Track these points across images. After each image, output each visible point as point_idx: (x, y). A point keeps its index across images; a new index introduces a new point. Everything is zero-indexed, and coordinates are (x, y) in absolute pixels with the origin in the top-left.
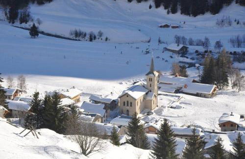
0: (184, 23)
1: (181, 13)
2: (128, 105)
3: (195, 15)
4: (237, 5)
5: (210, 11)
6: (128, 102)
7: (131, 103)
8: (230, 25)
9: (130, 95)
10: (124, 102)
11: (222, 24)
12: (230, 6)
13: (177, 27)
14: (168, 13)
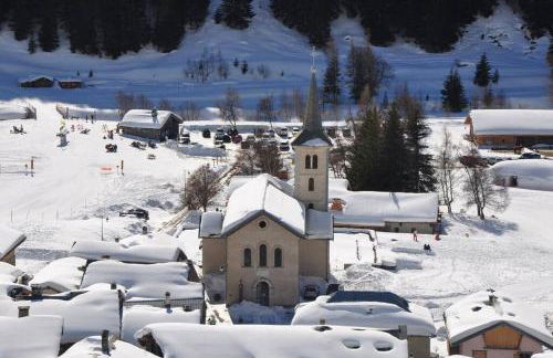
0: (91, 75)
1: (73, 50)
2: (263, 263)
3: (115, 53)
4: (220, 26)
5: (154, 44)
6: (263, 248)
7: (278, 253)
8: (225, 75)
9: (277, 221)
10: (247, 252)
11: (202, 74)
12: (202, 30)
13: (78, 85)
14: (32, 49)
